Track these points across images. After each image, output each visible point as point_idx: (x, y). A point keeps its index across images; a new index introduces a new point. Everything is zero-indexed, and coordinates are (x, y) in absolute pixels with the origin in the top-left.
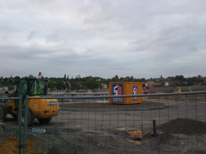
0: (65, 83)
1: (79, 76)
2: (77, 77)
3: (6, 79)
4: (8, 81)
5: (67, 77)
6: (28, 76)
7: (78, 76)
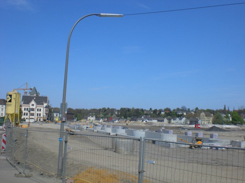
0: (225, 115)
1: (243, 107)
2: (240, 109)
3: (155, 111)
4: (157, 113)
5: (227, 109)
6: (180, 108)
7: (241, 107)
